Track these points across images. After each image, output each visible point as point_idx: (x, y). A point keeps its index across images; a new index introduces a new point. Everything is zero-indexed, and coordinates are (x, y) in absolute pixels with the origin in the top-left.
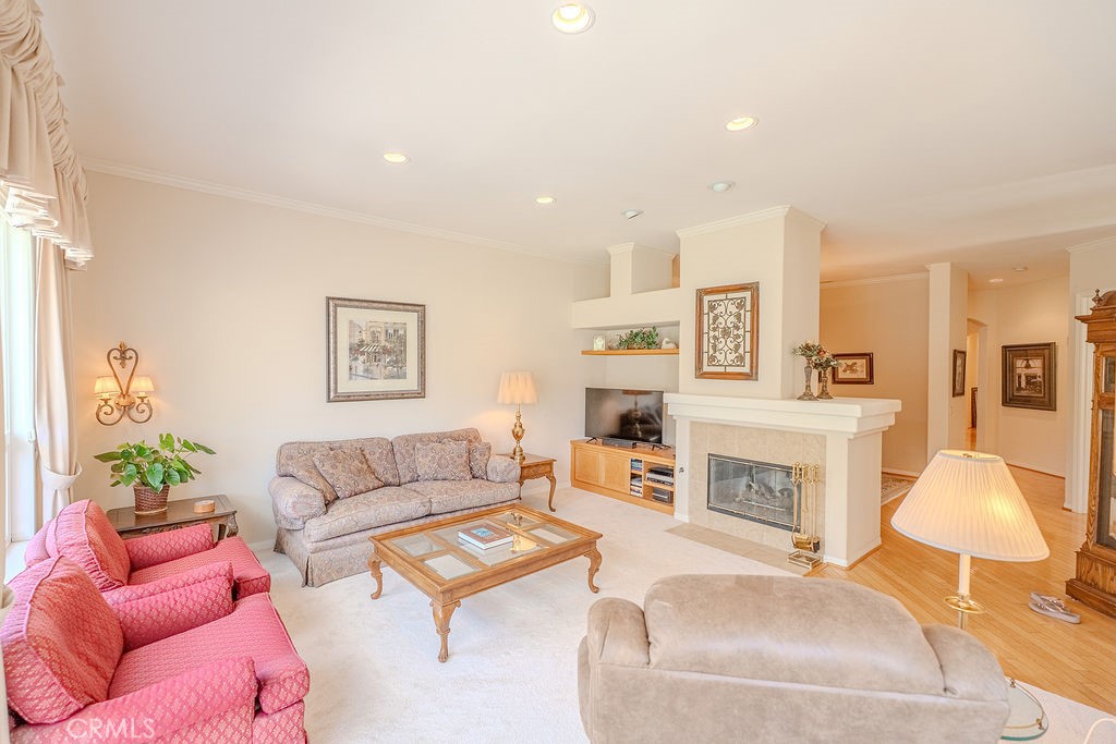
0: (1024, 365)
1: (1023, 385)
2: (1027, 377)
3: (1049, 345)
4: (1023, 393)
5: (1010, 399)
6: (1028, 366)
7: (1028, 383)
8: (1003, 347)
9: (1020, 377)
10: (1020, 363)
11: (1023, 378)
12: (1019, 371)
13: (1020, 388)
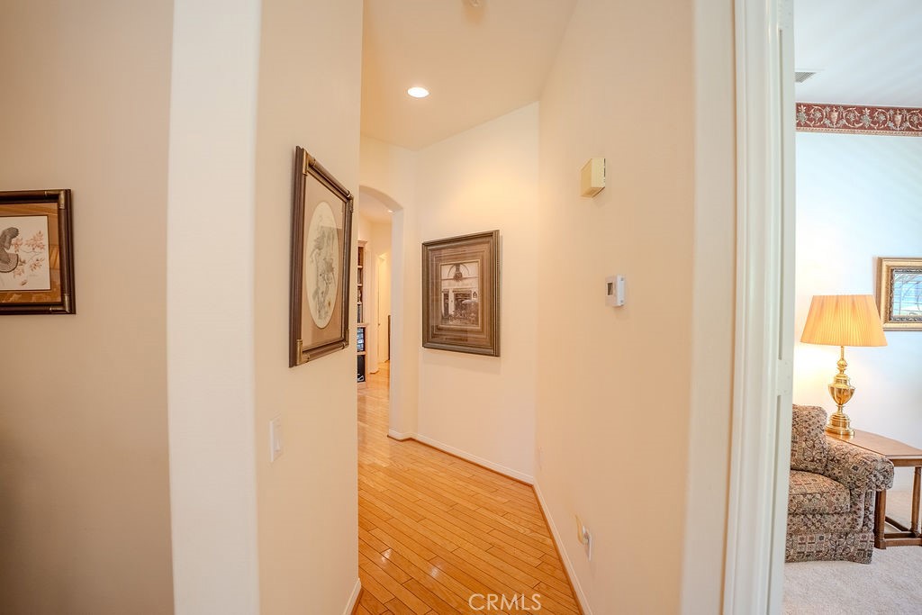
0: (452, 276)
1: (451, 310)
2: (456, 295)
3: (489, 235)
4: (453, 324)
5: (434, 337)
6: (458, 277)
7: (459, 306)
8: (426, 245)
9: (446, 296)
10: (447, 272)
11: (452, 297)
12: (445, 286)
13: (446, 317)
